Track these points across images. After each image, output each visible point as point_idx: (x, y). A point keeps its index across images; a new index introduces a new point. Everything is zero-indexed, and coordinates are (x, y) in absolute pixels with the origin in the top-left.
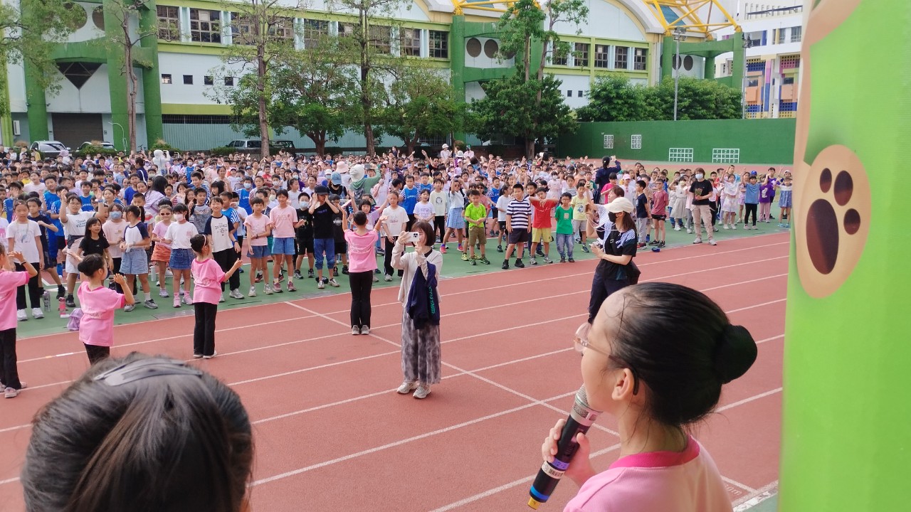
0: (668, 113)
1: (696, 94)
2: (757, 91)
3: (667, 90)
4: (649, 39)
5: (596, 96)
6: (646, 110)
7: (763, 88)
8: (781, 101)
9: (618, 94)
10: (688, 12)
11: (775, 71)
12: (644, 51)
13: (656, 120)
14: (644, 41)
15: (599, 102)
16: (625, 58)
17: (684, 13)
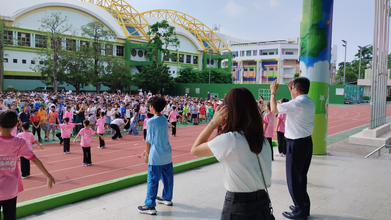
0: (207, 81)
1: (216, 74)
2: (235, 73)
3: (206, 72)
4: (199, 53)
5: (181, 73)
6: (199, 79)
7: (237, 72)
8: (243, 77)
9: (189, 73)
10: (212, 44)
11: (241, 66)
12: (197, 57)
13: (203, 83)
14: (197, 53)
15: (183, 76)
16: (190, 59)
17: (211, 44)
